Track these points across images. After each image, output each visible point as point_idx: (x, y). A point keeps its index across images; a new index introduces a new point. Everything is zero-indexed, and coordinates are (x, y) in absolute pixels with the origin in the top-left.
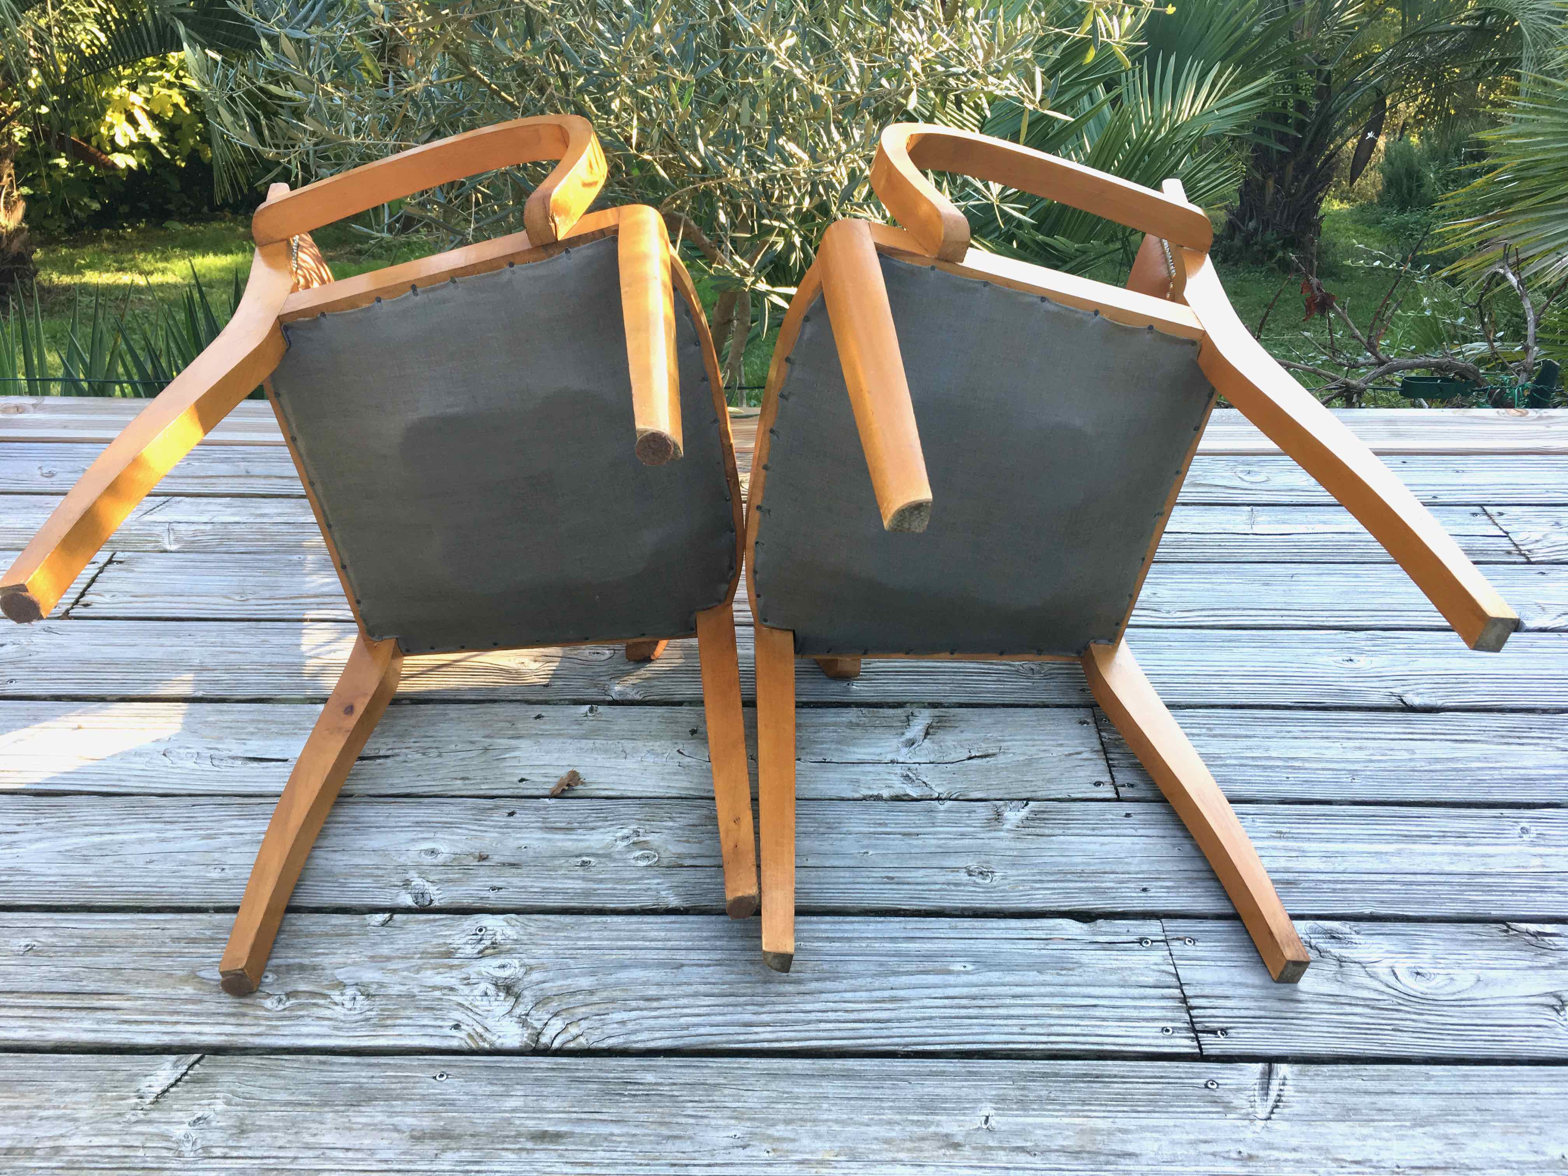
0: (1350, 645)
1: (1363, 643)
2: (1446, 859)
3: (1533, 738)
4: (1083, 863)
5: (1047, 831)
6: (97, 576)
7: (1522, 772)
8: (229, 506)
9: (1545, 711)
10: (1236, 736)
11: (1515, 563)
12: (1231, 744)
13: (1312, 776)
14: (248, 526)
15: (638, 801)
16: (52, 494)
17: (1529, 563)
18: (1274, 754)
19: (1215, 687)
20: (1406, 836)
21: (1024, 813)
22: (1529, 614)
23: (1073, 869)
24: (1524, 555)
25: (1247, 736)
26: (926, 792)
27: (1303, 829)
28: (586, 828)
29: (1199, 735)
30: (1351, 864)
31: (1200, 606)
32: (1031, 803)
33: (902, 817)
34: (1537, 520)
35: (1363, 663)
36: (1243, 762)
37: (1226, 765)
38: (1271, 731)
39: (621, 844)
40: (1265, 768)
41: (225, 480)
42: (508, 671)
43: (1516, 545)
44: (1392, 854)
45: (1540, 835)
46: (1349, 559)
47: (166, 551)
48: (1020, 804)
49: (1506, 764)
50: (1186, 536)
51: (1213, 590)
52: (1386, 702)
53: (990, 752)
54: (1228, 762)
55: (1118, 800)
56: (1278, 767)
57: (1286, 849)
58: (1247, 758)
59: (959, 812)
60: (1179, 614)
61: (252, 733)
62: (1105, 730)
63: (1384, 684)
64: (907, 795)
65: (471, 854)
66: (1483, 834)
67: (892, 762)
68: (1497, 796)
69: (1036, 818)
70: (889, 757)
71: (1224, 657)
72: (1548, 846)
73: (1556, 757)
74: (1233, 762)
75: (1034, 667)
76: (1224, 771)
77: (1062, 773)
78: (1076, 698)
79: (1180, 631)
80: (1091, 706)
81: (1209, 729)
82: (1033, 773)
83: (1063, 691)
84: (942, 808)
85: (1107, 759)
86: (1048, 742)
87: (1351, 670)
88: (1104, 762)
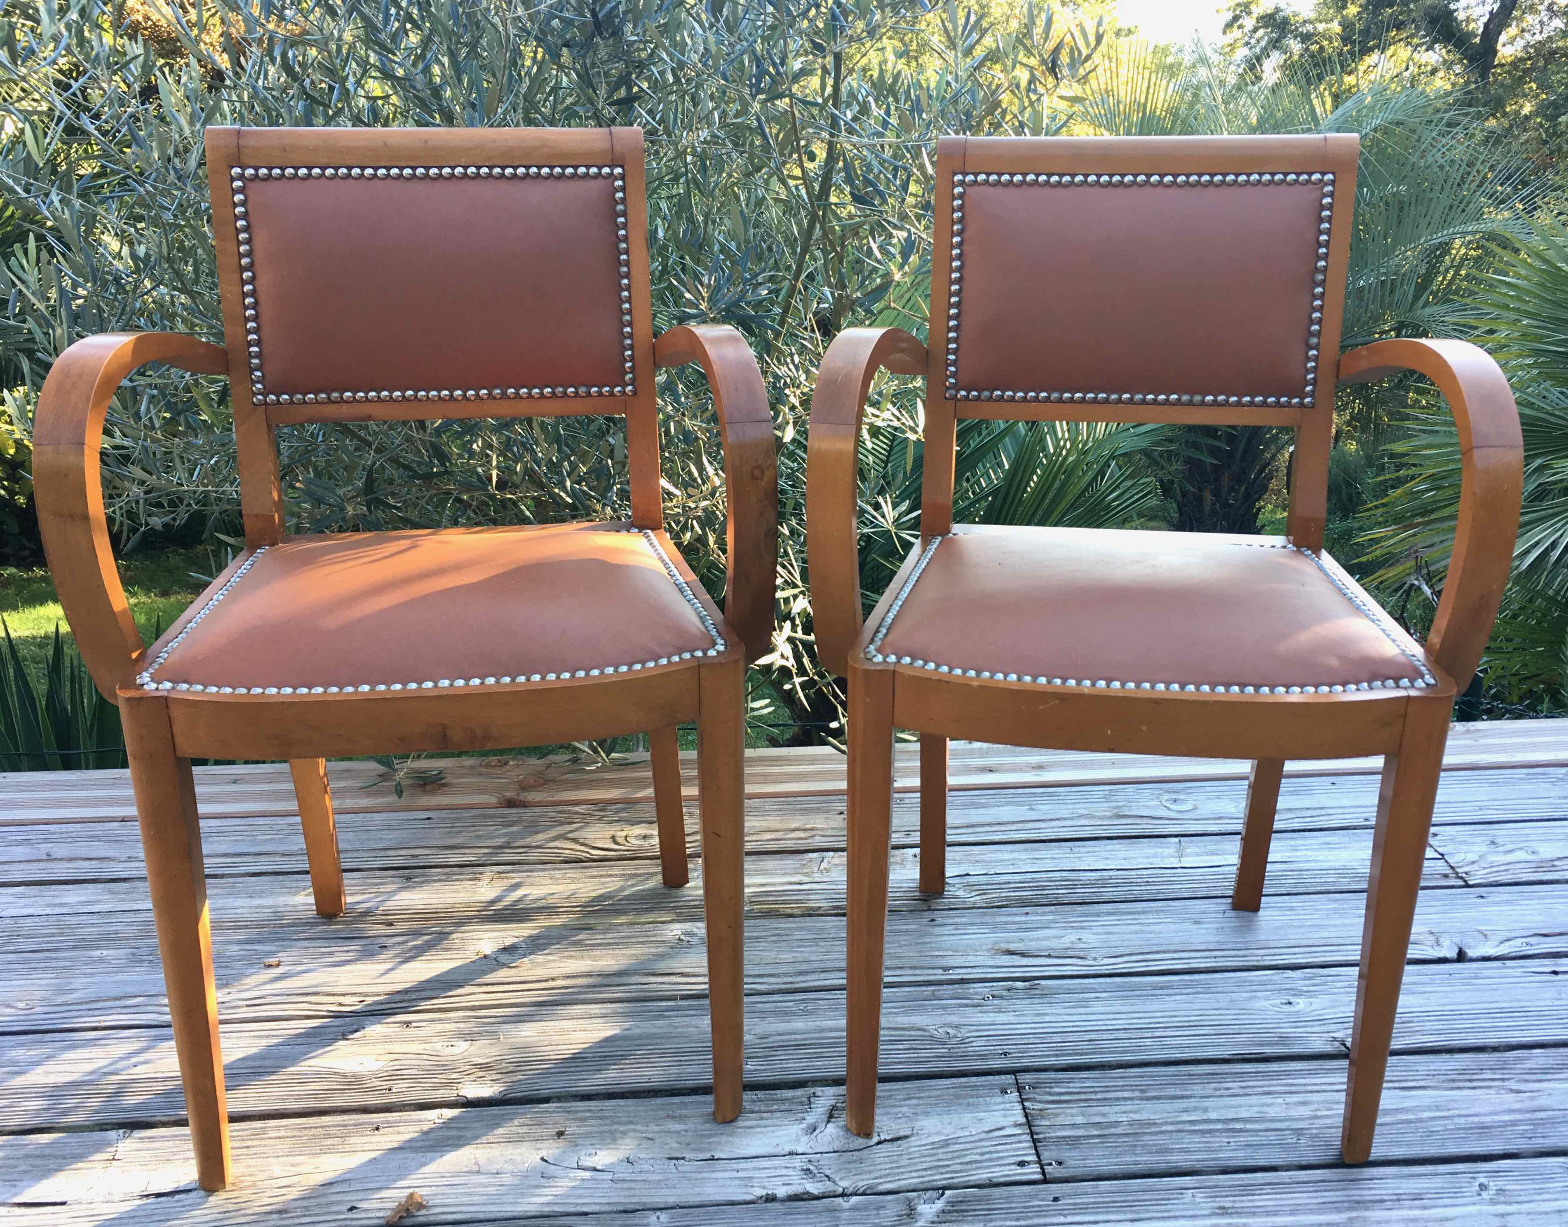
0: (1288, 986)
1: (1302, 982)
3: (1485, 1080)
7: (1476, 1119)
9: (1495, 1049)
10: (1173, 1097)
11: (1452, 887)
12: (1167, 1106)
13: (1256, 1138)
17: (1468, 886)
18: (1213, 1116)
19: (1148, 1042)
20: (1358, 1202)
21: (939, 1205)
22: (1471, 942)
24: (1462, 878)
25: (1182, 1097)
26: (828, 1186)
27: (1246, 1202)
31: (1128, 951)
32: (948, 1193)
33: (801, 1220)
34: (1472, 840)
35: (1301, 1004)
36: (1180, 1127)
37: (1161, 1132)
38: (1209, 1089)
40: (1203, 1132)
42: (343, 1075)
43: (1452, 868)
45: (1501, 1191)
46: (1285, 890)
48: (935, 1194)
49: (1457, 1112)
50: (1110, 873)
51: (1142, 932)
52: (1329, 1048)
53: (902, 1133)
54: (1164, 1128)
55: (1045, 1181)
56: (1218, 1130)
58: (1184, 1122)
59: (866, 1209)
60: (1106, 961)
61: (25, 1172)
62: (1028, 1100)
63: (1325, 1028)
64: (808, 1193)
66: (1439, 1194)
67: (791, 1154)
68: (1452, 1149)
69: (955, 1210)
70: (787, 1149)
71: (1156, 1007)
72: (1510, 1203)
73: (1510, 1100)
74: (1170, 1128)
75: (950, 1030)
76: (1159, 1140)
77: (983, 1154)
78: (996, 1064)
79: (1108, 980)
80: (1014, 1072)
81: (1142, 1091)
82: (950, 1156)
83: (983, 1057)
84: (846, 1205)
85: (1032, 1134)
86: (967, 1118)
87: (1290, 1014)
88: (1028, 1138)
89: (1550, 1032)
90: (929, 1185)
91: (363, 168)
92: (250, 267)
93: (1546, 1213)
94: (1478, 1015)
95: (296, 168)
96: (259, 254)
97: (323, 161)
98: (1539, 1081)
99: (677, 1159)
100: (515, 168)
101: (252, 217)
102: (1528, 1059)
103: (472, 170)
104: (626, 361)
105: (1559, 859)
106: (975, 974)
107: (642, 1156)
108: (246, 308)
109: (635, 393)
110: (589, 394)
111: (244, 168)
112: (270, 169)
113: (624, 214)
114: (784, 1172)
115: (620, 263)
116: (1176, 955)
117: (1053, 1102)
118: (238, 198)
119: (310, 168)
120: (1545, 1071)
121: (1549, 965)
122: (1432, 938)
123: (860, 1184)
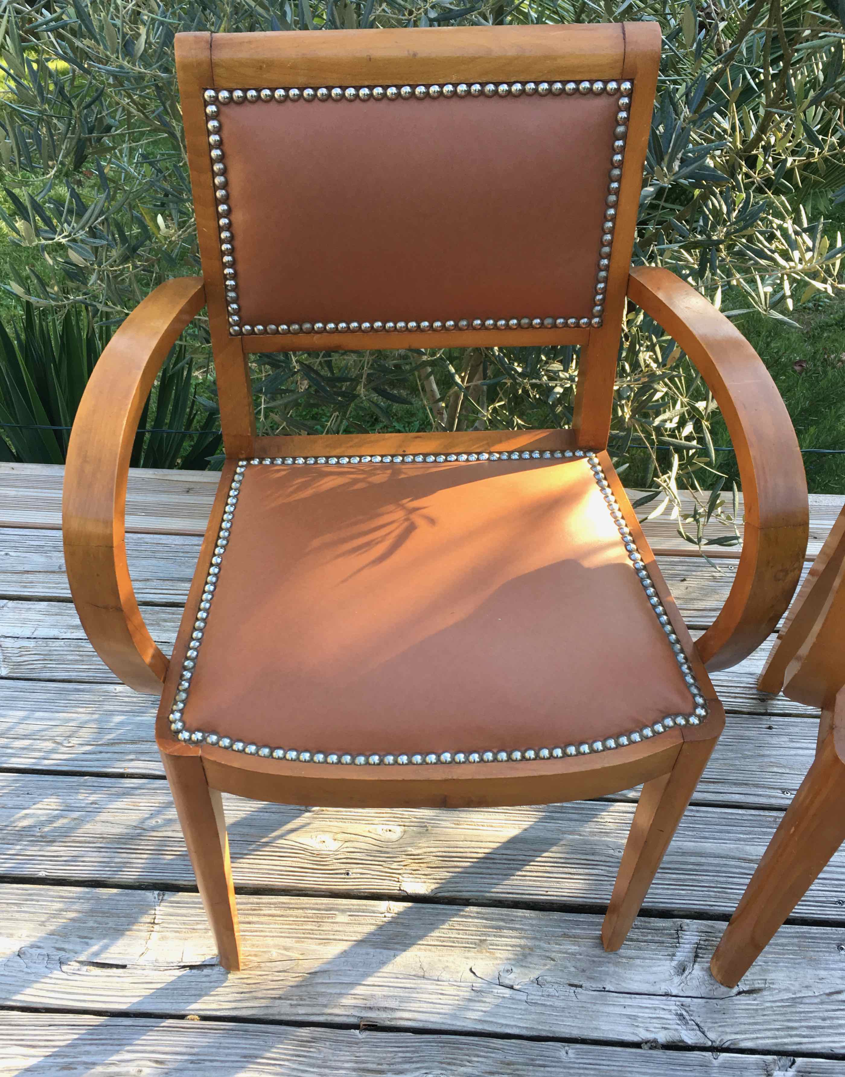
21: (793, 1073)
26: (699, 1037)
32: (798, 1060)
33: (679, 1073)
48: (788, 1060)
53: (756, 985)
59: (732, 1068)
64: (682, 1041)
67: (666, 995)
70: (663, 987)
78: (834, 913)
82: (797, 1017)
84: (715, 1062)
86: (810, 975)
90: (781, 1049)
91: (344, 88)
92: (226, 200)
95: (273, 90)
96: (235, 190)
97: (301, 80)
99: (576, 986)
100: (510, 84)
101: (226, 147)
103: (462, 88)
104: (598, 294)
107: (549, 979)
108: (222, 242)
109: (601, 324)
110: (555, 326)
111: (217, 91)
112: (245, 91)
113: (624, 137)
114: (662, 1014)
115: (609, 192)
118: (212, 124)
119: (287, 89)
123: (725, 1038)
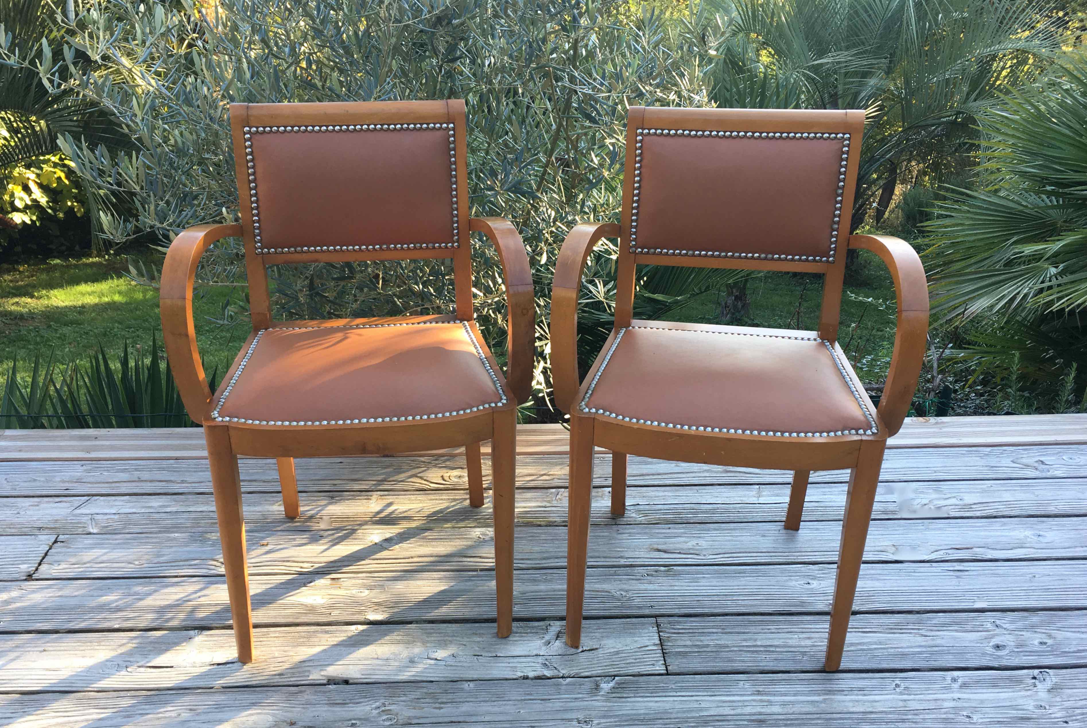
0: (809, 574)
1: (816, 572)
2: (851, 704)
3: (908, 629)
4: (644, 714)
5: (625, 695)
6: (48, 551)
7: (900, 650)
8: (129, 502)
9: (918, 612)
10: (739, 633)
12: (736, 637)
13: (780, 656)
14: (142, 515)
15: (385, 685)
16: (15, 497)
18: (759, 643)
19: (729, 603)
20: (830, 691)
21: (612, 684)
23: (638, 717)
25: (744, 633)
26: (555, 673)
27: (771, 688)
28: (354, 703)
29: (717, 633)
30: (797, 709)
31: (723, 551)
32: (617, 678)
33: (541, 689)
35: (815, 584)
36: (741, 648)
37: (731, 651)
39: (375, 712)
40: (753, 652)
41: (125, 484)
42: (306, 606)
44: (821, 702)
45: (906, 688)
46: (814, 519)
47: (90, 534)
48: (610, 679)
49: (891, 646)
50: (718, 506)
51: (732, 540)
53: (595, 647)
54: (733, 649)
55: (668, 674)
56: (761, 651)
57: (761, 701)
58: (743, 646)
59: (574, 685)
60: (711, 557)
61: (151, 650)
62: (661, 631)
63: (826, 598)
64: (545, 676)
65: (285, 721)
66: (873, 688)
67: (537, 655)
68: (885, 666)
69: (619, 687)
70: (535, 652)
71: (735, 583)
72: (910, 695)
73: (920, 640)
74: (736, 649)
75: (624, 593)
76: (730, 655)
77: (636, 659)
78: (647, 612)
79: (711, 567)
80: (656, 616)
81: (723, 629)
82: (619, 659)
83: (640, 608)
84: (564, 683)
85: (662, 649)
86: (629, 640)
87: (808, 589)
88: (660, 651)
89: (949, 604)
90: (607, 674)
91: (313, 127)
92: (254, 181)
93: (929, 700)
94: (912, 593)
95: (278, 127)
96: (259, 175)
97: (292, 123)
98: (939, 631)
99: (478, 656)
100: (395, 125)
101: (255, 154)
102: (934, 618)
103: (372, 126)
104: (454, 229)
105: (975, 504)
106: (639, 562)
107: (460, 654)
108: (252, 203)
109: (459, 247)
110: (434, 248)
111: (250, 128)
112: (264, 128)
113: (454, 149)
114: (533, 664)
115: (452, 176)
116: (749, 555)
117: (675, 633)
118: (248, 143)
119: (285, 127)
120: (943, 625)
121: (958, 566)
122: (894, 549)
123: (572, 672)
